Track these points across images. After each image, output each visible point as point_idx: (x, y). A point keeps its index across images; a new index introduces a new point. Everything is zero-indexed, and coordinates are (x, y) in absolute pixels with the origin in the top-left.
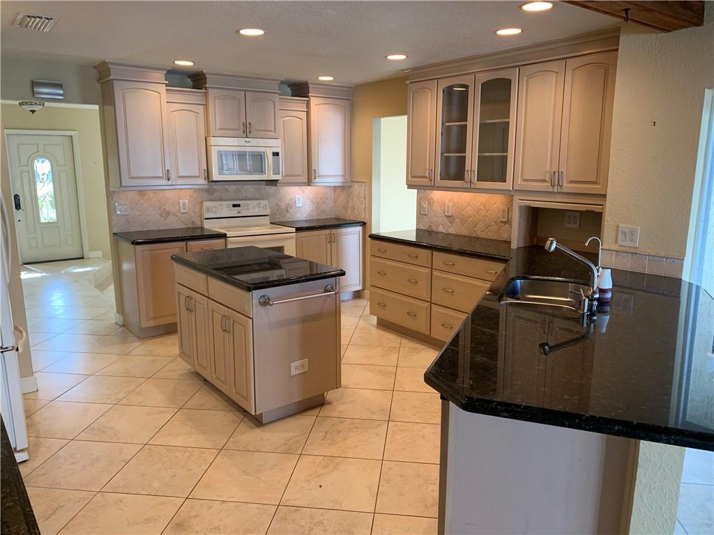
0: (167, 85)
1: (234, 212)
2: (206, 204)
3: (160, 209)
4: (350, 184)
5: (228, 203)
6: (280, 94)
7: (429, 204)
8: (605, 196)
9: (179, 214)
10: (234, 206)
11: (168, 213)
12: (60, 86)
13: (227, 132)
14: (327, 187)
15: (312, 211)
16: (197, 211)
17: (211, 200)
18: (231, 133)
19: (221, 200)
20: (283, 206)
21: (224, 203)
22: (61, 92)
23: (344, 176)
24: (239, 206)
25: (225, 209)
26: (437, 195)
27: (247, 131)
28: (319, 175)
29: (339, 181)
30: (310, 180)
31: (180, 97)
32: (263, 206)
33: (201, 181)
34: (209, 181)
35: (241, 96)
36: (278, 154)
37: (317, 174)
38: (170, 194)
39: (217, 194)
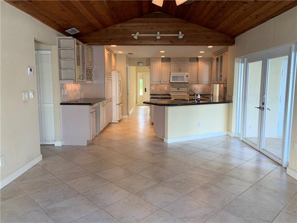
0: (161, 61)
1: (178, 91)
2: (171, 88)
3: (160, 89)
6: (190, 61)
7: (221, 88)
9: (165, 91)
10: (178, 89)
11: (162, 90)
16: (169, 90)
18: (176, 71)
22: (142, 64)
23: (209, 82)
25: (175, 89)
27: (180, 71)
28: (200, 82)
29: (207, 83)
30: (198, 83)
31: (165, 64)
32: (185, 89)
33: (168, 83)
34: (170, 83)
35: (179, 62)
36: (188, 76)
37: (200, 81)
38: (163, 86)
39: (174, 86)
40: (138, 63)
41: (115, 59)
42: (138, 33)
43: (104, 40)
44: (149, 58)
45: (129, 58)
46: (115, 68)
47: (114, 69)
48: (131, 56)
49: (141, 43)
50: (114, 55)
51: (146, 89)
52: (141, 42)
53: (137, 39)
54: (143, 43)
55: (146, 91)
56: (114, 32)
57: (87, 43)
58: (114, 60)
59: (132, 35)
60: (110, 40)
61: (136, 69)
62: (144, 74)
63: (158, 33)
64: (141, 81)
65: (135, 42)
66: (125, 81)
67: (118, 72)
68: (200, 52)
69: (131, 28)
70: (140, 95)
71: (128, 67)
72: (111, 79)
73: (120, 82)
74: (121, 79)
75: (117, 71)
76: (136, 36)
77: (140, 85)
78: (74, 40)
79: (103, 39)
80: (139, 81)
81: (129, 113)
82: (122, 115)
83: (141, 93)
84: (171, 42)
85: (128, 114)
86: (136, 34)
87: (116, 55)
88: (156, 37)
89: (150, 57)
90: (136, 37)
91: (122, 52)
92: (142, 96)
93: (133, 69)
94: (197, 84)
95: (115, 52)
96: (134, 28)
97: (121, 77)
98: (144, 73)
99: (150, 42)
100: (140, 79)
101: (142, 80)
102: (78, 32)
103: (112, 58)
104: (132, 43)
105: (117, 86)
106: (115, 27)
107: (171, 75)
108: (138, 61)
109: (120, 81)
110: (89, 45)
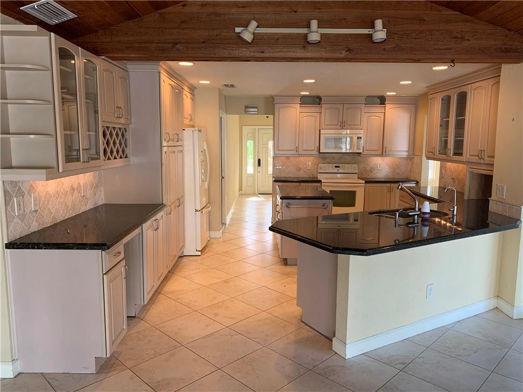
0: (300, 104)
1: (336, 170)
2: (320, 165)
3: (296, 166)
4: (413, 156)
5: (333, 165)
6: (365, 104)
7: (445, 170)
8: (493, 165)
9: (306, 170)
10: (336, 167)
11: (300, 169)
12: (256, 107)
13: (331, 126)
14: (401, 158)
15: (389, 173)
16: (315, 168)
17: (324, 163)
18: (333, 127)
19: (329, 163)
20: (368, 169)
21: (330, 165)
22: (256, 110)
23: (408, 151)
24: (339, 167)
25: (330, 168)
26: (449, 164)
27: (343, 126)
28: (389, 151)
29: (405, 154)
30: (383, 153)
31: (307, 109)
32: (354, 168)
33: (316, 152)
34: (319, 153)
35: (341, 106)
36: (361, 138)
37: (387, 150)
38: (302, 159)
39: (328, 160)
40: (246, 107)
41: (193, 99)
42: (254, 24)
43: (154, 45)
44: (272, 97)
45: (225, 97)
46: (191, 120)
47: (191, 123)
48: (229, 92)
49: (263, 55)
50: (189, 88)
51: (259, 160)
52: (263, 52)
53: (250, 42)
54: (266, 55)
55: (259, 165)
56: (182, 22)
57: (106, 53)
58: (190, 100)
59: (238, 30)
60: (170, 45)
61: (240, 119)
62: (257, 130)
63: (314, 23)
64: (250, 144)
65: (246, 52)
66: (218, 150)
67: (200, 131)
68: (402, 83)
69: (233, 10)
70: (248, 172)
71: (224, 116)
72: (180, 148)
73: (205, 156)
74: (205, 148)
75: (197, 129)
76: (249, 32)
77: (249, 152)
78: (47, 38)
79: (152, 43)
80: (246, 145)
81: (225, 221)
82: (209, 231)
83: (250, 169)
84: (349, 50)
85: (223, 224)
86: (246, 26)
87: (196, 88)
88: (306, 36)
89: (273, 93)
90: (248, 36)
91: (208, 82)
92: (253, 176)
93: (233, 120)
94: (382, 155)
95: (193, 81)
96: (241, 10)
97: (207, 143)
98: (257, 127)
99: (288, 52)
100: (248, 140)
101: (252, 142)
102: (72, 16)
103: (184, 96)
104: (237, 53)
105: (197, 167)
106: (185, 7)
107: (321, 135)
108: (246, 104)
109: (203, 152)
110: (113, 58)
